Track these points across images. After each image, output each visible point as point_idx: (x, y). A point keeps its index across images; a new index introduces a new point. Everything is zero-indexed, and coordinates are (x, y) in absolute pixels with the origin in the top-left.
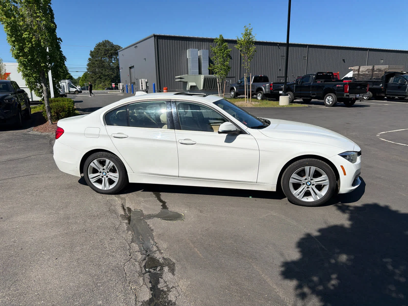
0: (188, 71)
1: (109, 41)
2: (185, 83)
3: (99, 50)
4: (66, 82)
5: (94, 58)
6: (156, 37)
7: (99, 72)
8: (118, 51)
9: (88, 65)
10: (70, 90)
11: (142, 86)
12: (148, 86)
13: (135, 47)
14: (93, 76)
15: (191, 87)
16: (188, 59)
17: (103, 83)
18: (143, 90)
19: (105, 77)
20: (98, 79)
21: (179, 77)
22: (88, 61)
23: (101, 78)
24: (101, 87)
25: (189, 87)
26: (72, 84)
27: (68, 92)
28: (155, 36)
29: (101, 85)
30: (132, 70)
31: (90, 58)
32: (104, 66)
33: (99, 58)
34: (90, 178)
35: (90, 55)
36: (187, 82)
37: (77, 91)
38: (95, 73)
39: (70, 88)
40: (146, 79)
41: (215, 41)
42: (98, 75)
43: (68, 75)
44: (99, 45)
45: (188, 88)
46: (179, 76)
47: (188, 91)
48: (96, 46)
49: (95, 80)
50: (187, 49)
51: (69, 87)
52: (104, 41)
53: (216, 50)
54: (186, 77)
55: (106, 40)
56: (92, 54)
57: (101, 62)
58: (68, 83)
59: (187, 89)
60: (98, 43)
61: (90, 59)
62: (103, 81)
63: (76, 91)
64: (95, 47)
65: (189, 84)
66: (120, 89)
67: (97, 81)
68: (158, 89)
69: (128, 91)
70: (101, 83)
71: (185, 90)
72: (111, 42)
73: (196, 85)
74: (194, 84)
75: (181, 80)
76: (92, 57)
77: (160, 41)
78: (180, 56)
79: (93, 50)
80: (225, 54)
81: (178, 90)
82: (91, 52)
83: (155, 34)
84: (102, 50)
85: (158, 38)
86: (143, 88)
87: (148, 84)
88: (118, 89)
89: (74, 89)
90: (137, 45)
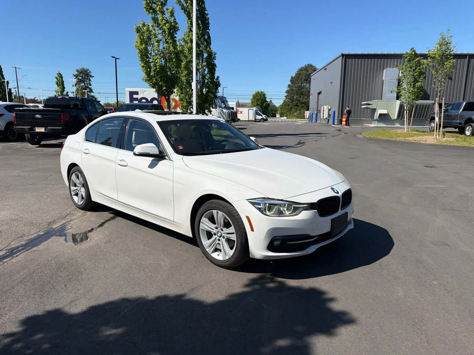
0: (382, 96)
1: (312, 64)
2: (374, 110)
3: (300, 75)
4: (253, 110)
5: (294, 84)
6: (344, 57)
7: (297, 99)
8: (311, 75)
9: (287, 92)
10: (257, 117)
11: (323, 114)
12: (330, 113)
13: (325, 70)
14: (290, 104)
15: (381, 115)
16: (383, 81)
17: (298, 111)
18: (323, 119)
19: (302, 105)
20: (295, 107)
21: (365, 103)
22: (288, 87)
23: (297, 106)
24: (296, 115)
25: (378, 116)
26: (259, 112)
27: (254, 120)
28: (343, 55)
29: (295, 114)
30: (320, 95)
31: (290, 84)
32: (303, 92)
33: (300, 84)
34: (71, 190)
35: (290, 81)
36: (376, 109)
37: (263, 119)
38: (292, 100)
39: (257, 116)
40: (329, 105)
41: (404, 57)
42: (295, 103)
43: (265, 102)
44: (301, 70)
45: (376, 116)
46: (365, 101)
47: (376, 120)
48: (297, 71)
49: (291, 108)
50: (384, 69)
51: (256, 114)
52: (307, 64)
53: (404, 68)
54: (374, 104)
55: (310, 63)
56: (293, 80)
57: (300, 88)
58: (255, 111)
59: (375, 118)
60: (300, 68)
61: (289, 86)
62: (300, 109)
63: (261, 119)
64: (297, 73)
65: (378, 111)
66: (306, 117)
67: (293, 110)
68: (338, 117)
69: (313, 120)
70: (296, 112)
71: (373, 119)
72: (314, 66)
73: (387, 113)
74: (385, 112)
75: (367, 107)
76: (292, 83)
77: (350, 61)
78: (373, 78)
79: (294, 75)
80: (416, 72)
81: (366, 119)
82: (292, 78)
83: (343, 53)
84: (303, 75)
85: (346, 57)
86: (324, 117)
87: (330, 111)
88: (305, 118)
89: (260, 116)
90: (326, 67)
